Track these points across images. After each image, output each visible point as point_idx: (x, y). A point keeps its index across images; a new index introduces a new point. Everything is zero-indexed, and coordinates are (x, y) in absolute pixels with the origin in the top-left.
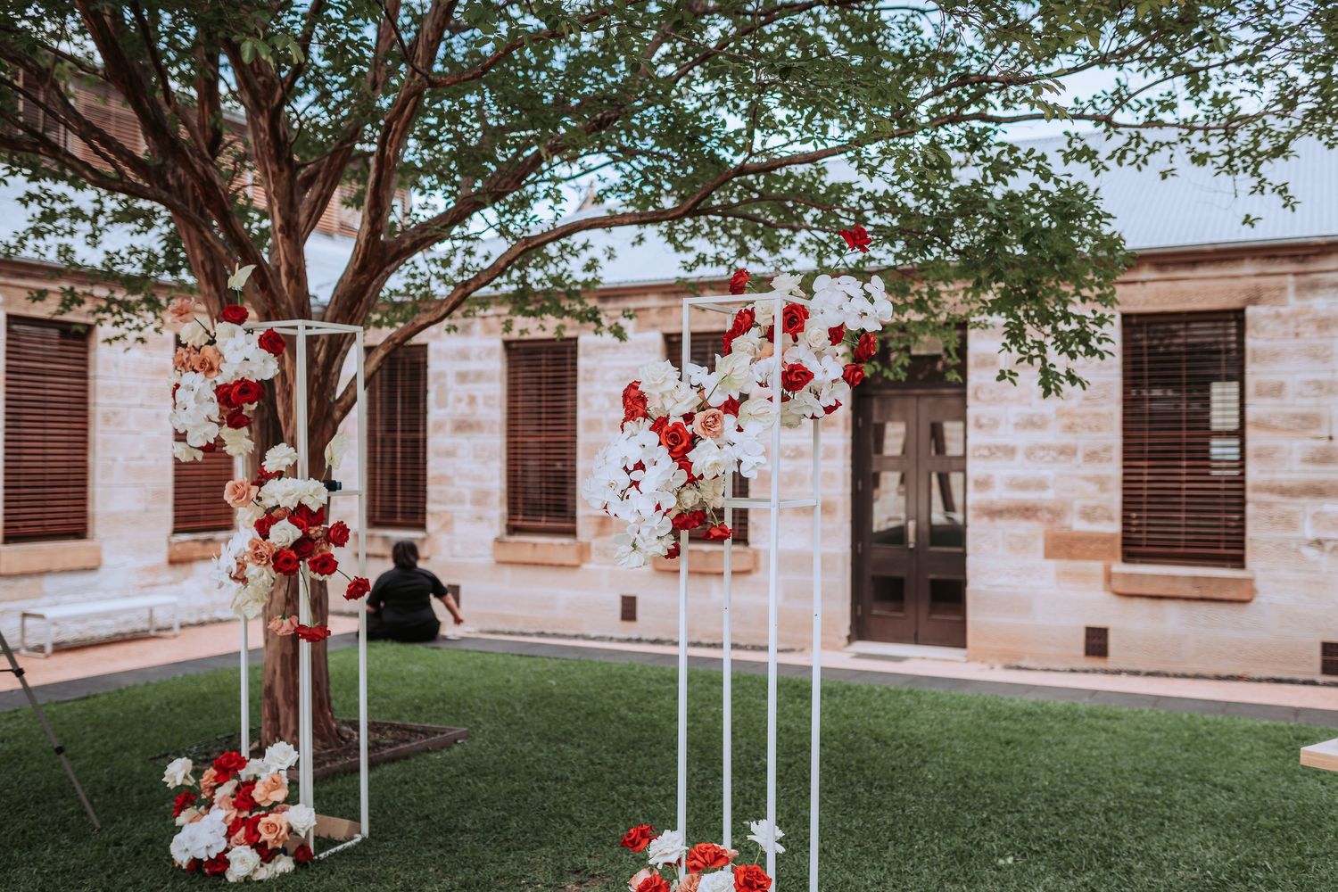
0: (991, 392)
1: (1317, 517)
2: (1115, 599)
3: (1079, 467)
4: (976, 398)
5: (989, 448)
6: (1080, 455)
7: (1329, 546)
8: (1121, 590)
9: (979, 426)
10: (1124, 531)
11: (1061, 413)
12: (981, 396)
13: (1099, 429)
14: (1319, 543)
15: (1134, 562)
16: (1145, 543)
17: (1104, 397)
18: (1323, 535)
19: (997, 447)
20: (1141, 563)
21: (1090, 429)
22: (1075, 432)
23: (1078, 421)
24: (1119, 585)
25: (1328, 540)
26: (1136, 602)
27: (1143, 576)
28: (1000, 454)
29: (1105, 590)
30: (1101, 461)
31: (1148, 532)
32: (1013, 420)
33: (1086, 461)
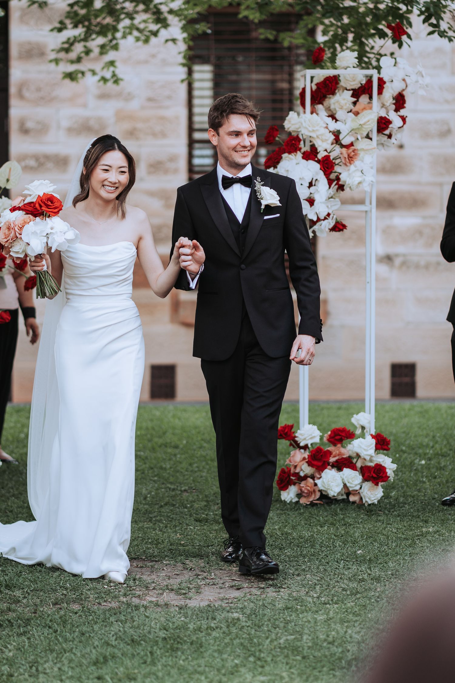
0: (39, 90)
1: (387, 232)
2: (183, 330)
3: (142, 180)
4: (21, 96)
5: (36, 158)
7: (398, 261)
9: (25, 131)
11: (120, 116)
12: (26, 94)
13: (164, 135)
14: (388, 259)
17: (169, 97)
18: (392, 250)
19: (47, 157)
21: (154, 135)
22: (137, 139)
23: (139, 125)
24: (187, 315)
25: (397, 255)
28: (50, 165)
29: (172, 321)
30: (166, 172)
32: (65, 124)
33: (149, 173)
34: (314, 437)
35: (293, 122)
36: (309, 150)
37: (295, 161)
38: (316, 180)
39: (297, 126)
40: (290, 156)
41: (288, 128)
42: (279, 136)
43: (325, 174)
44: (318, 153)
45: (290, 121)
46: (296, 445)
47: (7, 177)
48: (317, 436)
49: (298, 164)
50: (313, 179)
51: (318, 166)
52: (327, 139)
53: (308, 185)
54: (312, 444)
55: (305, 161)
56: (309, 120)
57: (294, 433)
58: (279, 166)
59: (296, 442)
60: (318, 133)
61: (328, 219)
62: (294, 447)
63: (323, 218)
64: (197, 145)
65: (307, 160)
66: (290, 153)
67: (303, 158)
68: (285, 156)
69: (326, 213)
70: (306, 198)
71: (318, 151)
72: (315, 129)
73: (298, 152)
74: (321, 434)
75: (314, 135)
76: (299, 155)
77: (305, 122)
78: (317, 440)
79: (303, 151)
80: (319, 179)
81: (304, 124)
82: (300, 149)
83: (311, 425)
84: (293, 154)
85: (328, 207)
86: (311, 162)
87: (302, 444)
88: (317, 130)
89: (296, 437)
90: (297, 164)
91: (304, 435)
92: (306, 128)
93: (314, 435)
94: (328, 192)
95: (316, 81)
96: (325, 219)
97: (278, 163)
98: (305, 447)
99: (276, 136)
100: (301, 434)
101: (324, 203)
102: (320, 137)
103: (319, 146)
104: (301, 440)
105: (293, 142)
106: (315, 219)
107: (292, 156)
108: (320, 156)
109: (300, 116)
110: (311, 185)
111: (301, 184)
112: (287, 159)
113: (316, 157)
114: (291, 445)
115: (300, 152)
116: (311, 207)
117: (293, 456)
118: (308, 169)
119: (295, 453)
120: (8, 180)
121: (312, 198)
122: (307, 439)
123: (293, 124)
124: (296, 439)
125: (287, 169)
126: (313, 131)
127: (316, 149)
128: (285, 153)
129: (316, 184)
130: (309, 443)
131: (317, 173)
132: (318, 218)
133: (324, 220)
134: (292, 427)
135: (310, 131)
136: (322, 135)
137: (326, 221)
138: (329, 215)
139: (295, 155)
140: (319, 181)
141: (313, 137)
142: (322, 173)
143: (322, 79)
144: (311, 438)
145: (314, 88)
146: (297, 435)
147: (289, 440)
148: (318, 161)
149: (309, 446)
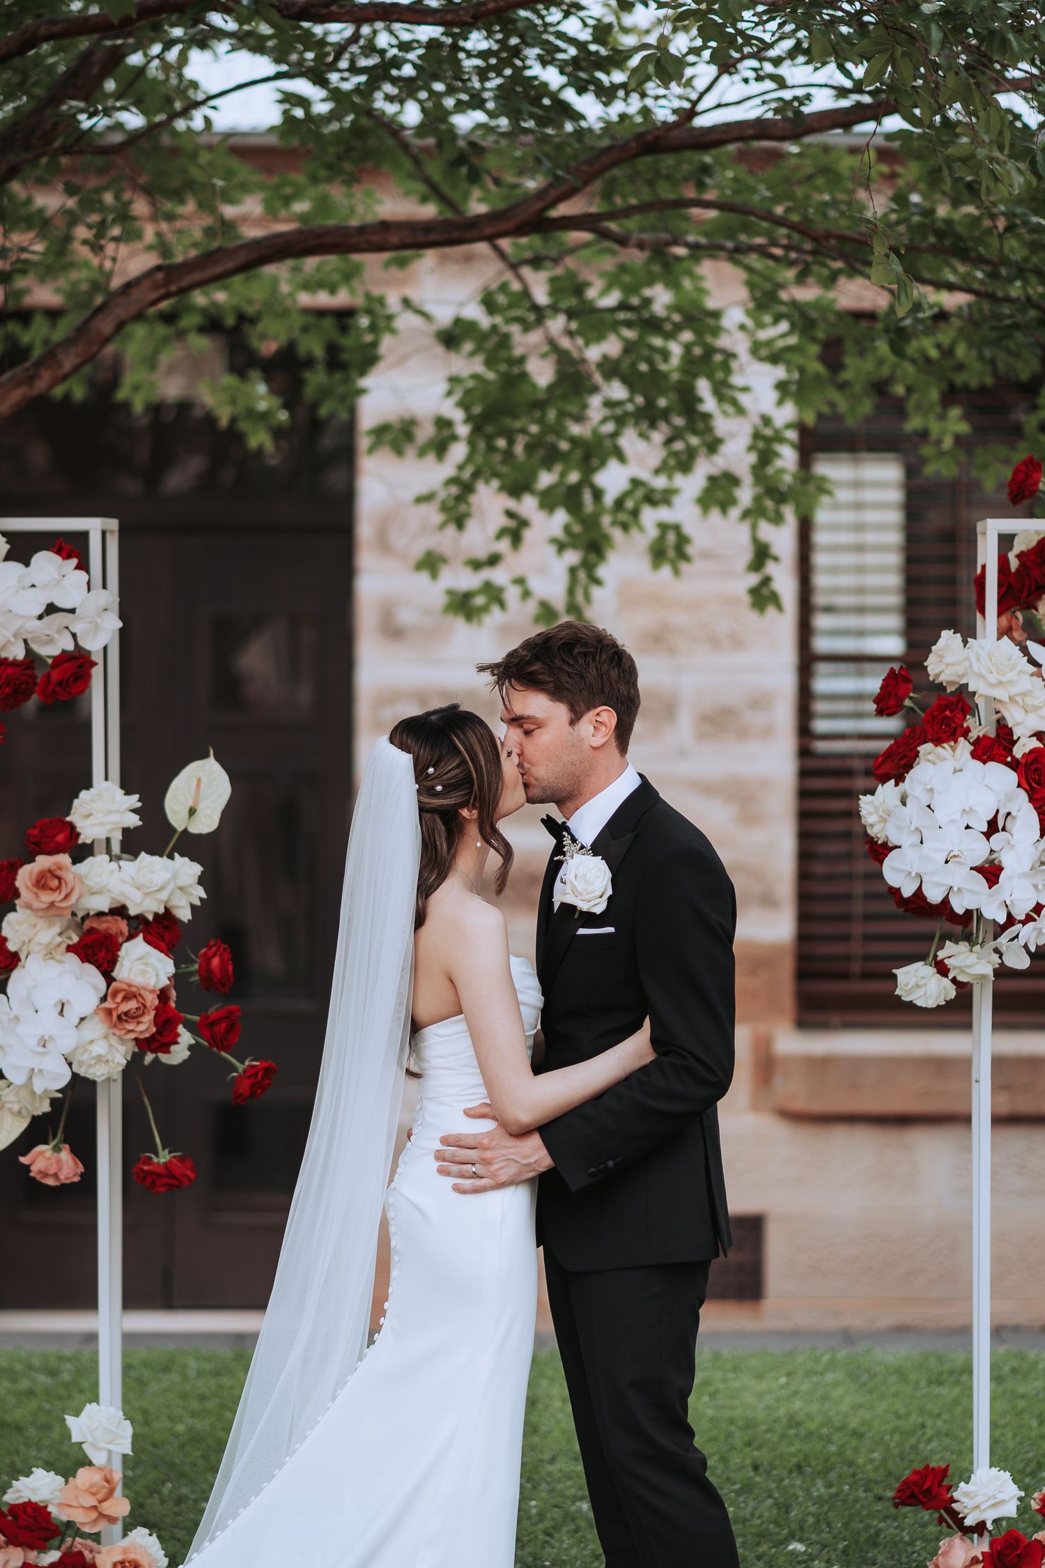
2: (780, 1130)
3: (682, 753)
4: (384, 546)
6: (685, 721)
8: (799, 1105)
9: (393, 632)
10: (803, 937)
11: (630, 595)
12: (396, 540)
13: (738, 644)
15: (824, 1026)
16: (856, 967)
20: (848, 1026)
21: (714, 642)
22: (672, 651)
23: (678, 618)
24: (791, 1091)
26: (840, 1136)
27: (859, 1063)
29: (756, 1107)
30: (743, 733)
31: (867, 938)
33: (701, 736)
34: (1003, 1502)
35: (949, 658)
36: (993, 735)
37: (949, 766)
38: (1009, 814)
39: (960, 669)
40: (939, 749)
41: (938, 675)
42: (911, 695)
43: (1031, 800)
44: (1015, 742)
45: (941, 657)
46: (957, 1523)
47: (190, 804)
48: (1010, 1499)
49: (961, 770)
50: (998, 811)
51: (1013, 777)
52: (1037, 703)
53: (985, 829)
54: (995, 1521)
55: (978, 763)
56: (990, 656)
57: (949, 1488)
58: (908, 777)
59: (954, 1514)
60: (1014, 690)
61: (1035, 920)
62: (949, 1526)
63: (1023, 917)
64: (821, 667)
65: (984, 762)
66: (938, 742)
67: (974, 755)
68: (925, 749)
69: (1033, 905)
70: (977, 863)
71: (1015, 738)
72: (1003, 679)
73: (961, 739)
74: (1023, 1494)
75: (1002, 694)
76: (964, 747)
77: (978, 660)
78: (1010, 1510)
79: (973, 735)
80: (1014, 813)
81: (976, 668)
82: (966, 733)
83: (994, 1470)
84: (945, 745)
85: (1035, 886)
86: (993, 766)
87: (969, 1522)
88: (1011, 682)
89: (953, 1501)
90: (955, 771)
91: (976, 1496)
92: (980, 676)
93: (1000, 1497)
94: (1036, 848)
95: (1019, 546)
96: (1029, 919)
97: (909, 767)
98: (980, 1528)
99: (907, 696)
100: (967, 1494)
101: (1023, 875)
102: (1019, 699)
103: (1018, 724)
104: (966, 1511)
105: (948, 713)
106: (1002, 919)
107: (944, 751)
108: (1019, 751)
109: (968, 645)
110: (993, 828)
111: (968, 827)
112: (930, 757)
113: (1010, 752)
114: (941, 1520)
115: (966, 738)
116: (990, 888)
117: (945, 1554)
118: (986, 786)
119: (950, 1547)
120: (192, 812)
121: (996, 862)
122: (982, 1508)
123: (948, 665)
124: (954, 1505)
125: (929, 787)
126: (1001, 683)
127: (1010, 732)
128: (925, 742)
129: (1008, 826)
130: (989, 1517)
131: (1009, 798)
132: (1009, 915)
133: (1024, 923)
134: (944, 1472)
135: (991, 685)
136: (1024, 694)
137: (1031, 925)
138: (1038, 908)
139: (953, 749)
140: (1014, 818)
141: (1000, 701)
142: (1023, 795)
143: (1034, 543)
144: (994, 1505)
145: (1014, 564)
146: (956, 1495)
147: (937, 1509)
148: (1014, 765)
149: (990, 1526)
